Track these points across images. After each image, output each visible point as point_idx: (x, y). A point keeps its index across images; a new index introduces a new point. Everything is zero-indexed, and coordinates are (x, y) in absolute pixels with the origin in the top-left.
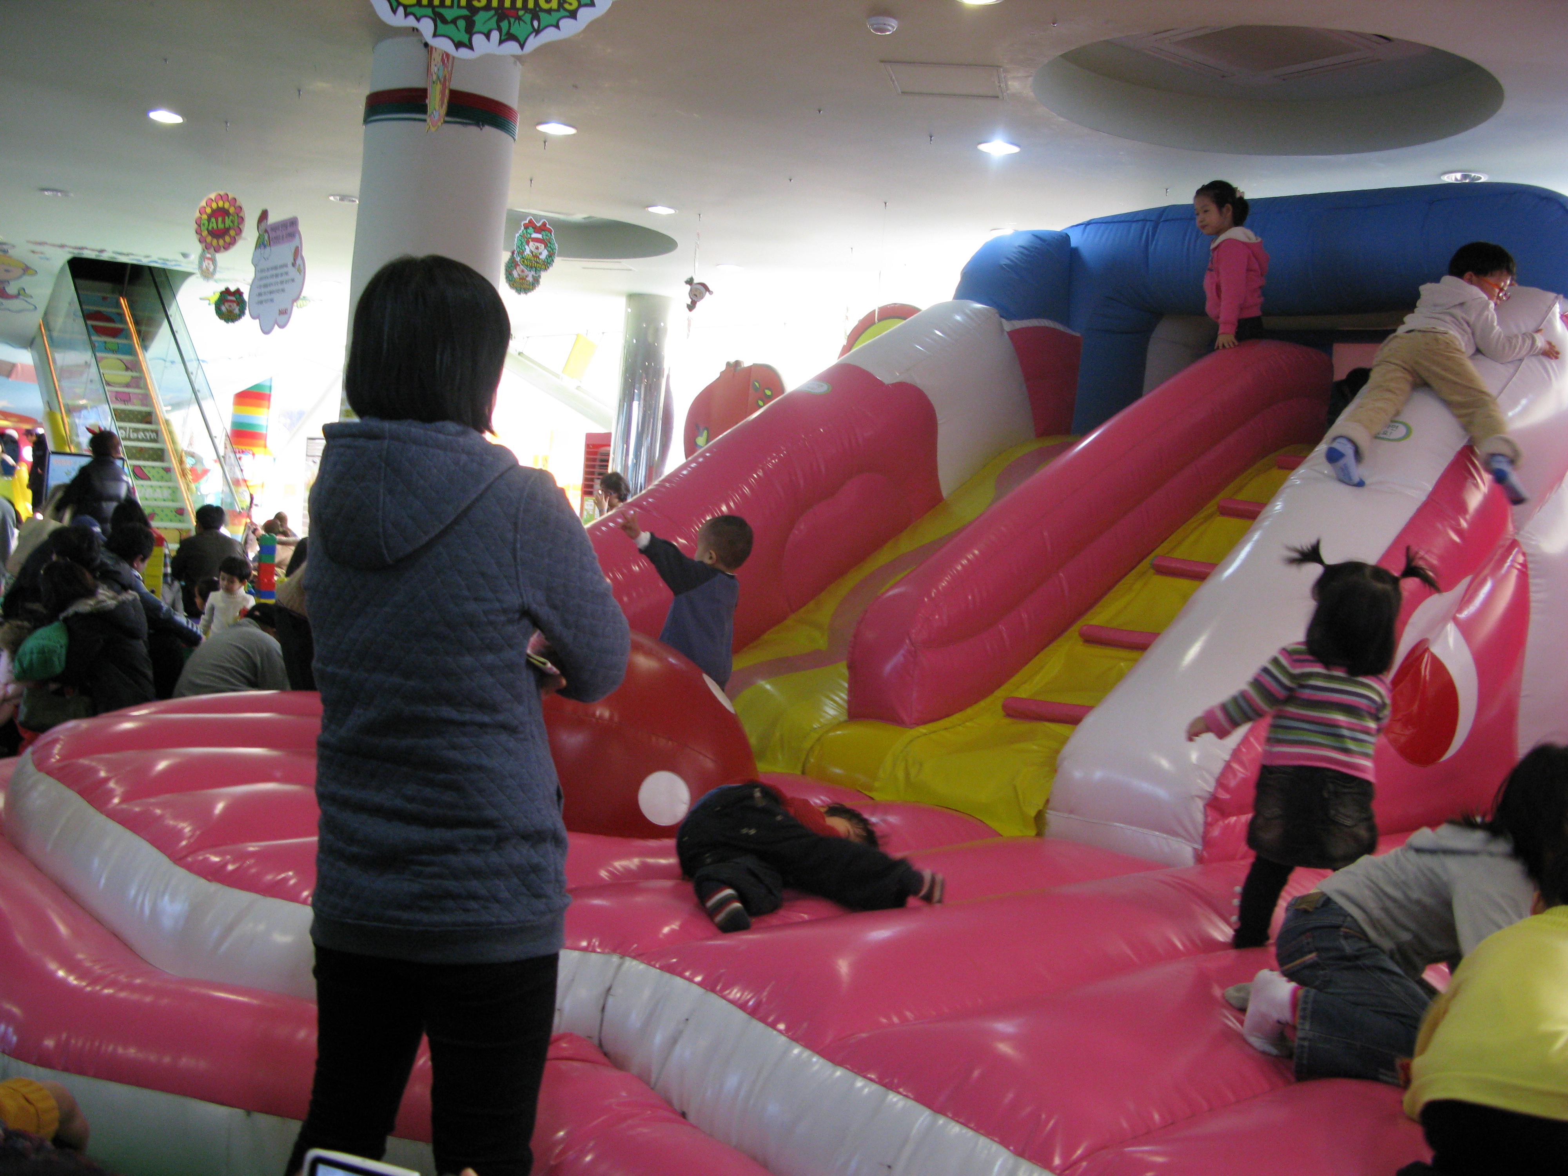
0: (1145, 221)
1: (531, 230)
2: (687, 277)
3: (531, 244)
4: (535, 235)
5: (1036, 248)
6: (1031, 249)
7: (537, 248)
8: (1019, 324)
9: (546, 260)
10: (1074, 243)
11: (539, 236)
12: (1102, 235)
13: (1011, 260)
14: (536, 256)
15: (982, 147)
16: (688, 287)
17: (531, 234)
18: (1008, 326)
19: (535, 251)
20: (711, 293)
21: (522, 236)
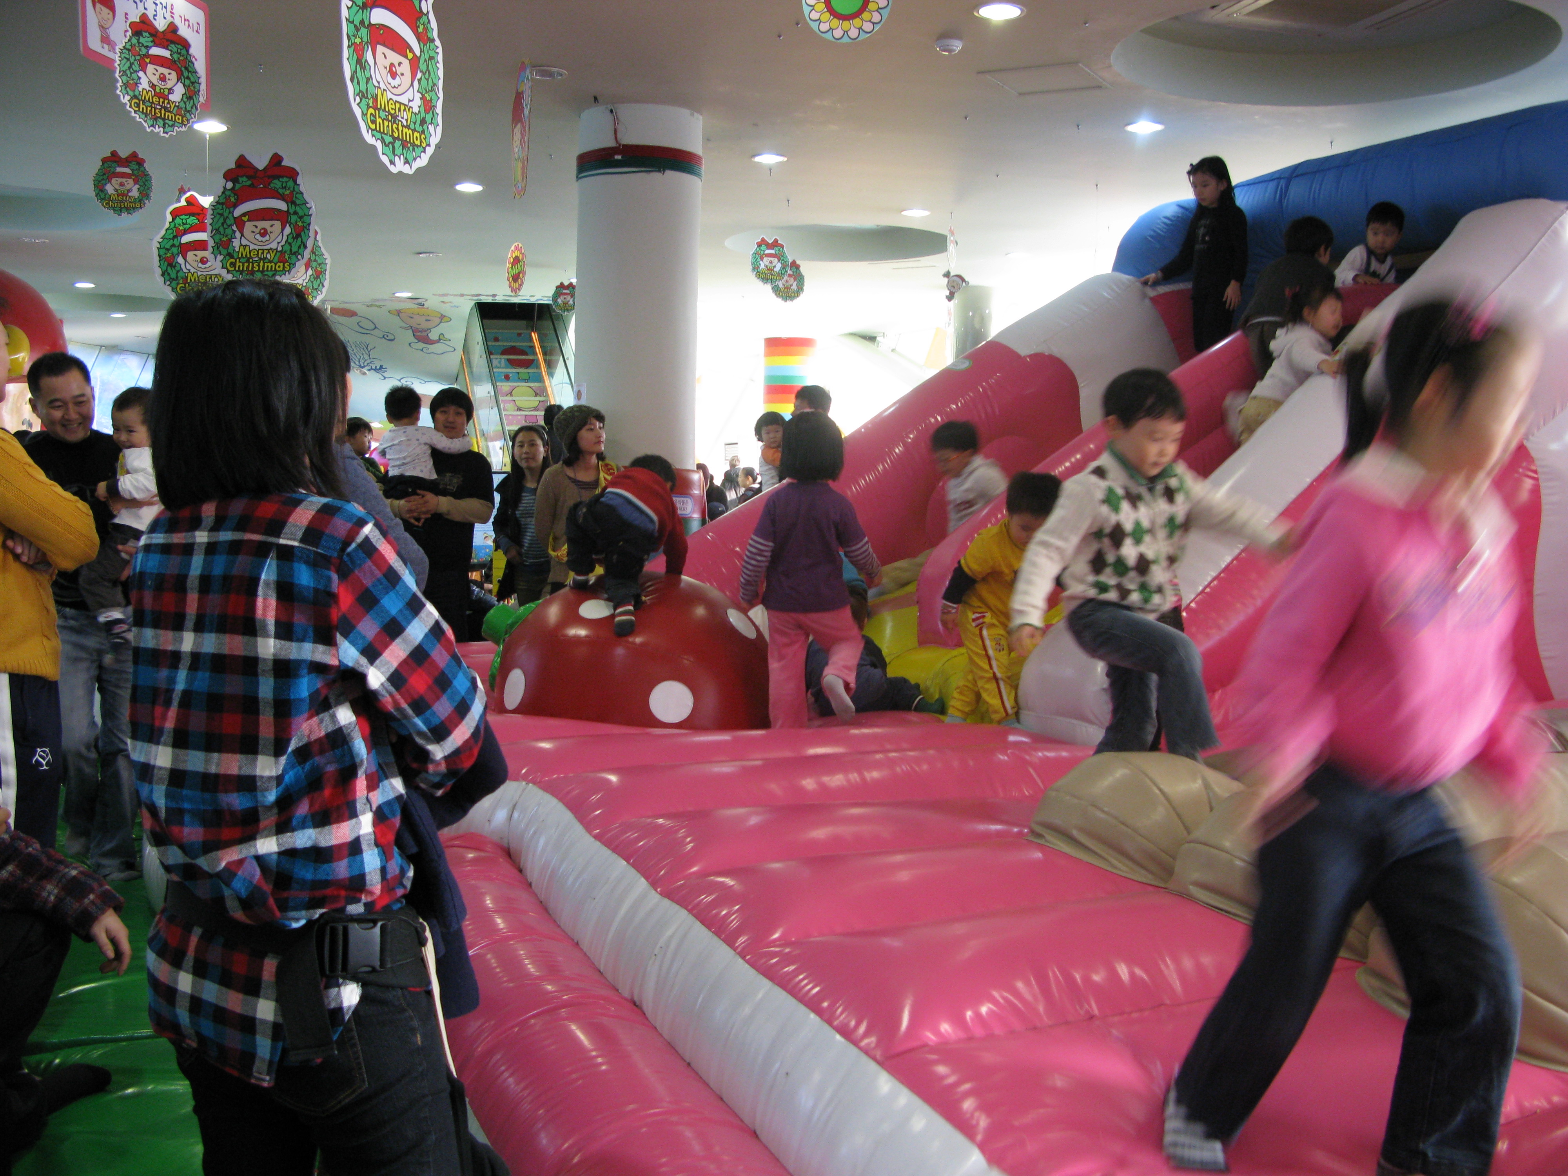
0: (1279, 178)
1: (763, 247)
2: (944, 271)
3: (765, 259)
4: (768, 252)
5: (1178, 217)
6: (1173, 219)
7: (771, 262)
8: (1162, 289)
11: (772, 252)
13: (1155, 231)
14: (770, 269)
15: (1130, 128)
16: (946, 280)
17: (764, 251)
19: (769, 265)
20: (967, 283)
21: (756, 253)
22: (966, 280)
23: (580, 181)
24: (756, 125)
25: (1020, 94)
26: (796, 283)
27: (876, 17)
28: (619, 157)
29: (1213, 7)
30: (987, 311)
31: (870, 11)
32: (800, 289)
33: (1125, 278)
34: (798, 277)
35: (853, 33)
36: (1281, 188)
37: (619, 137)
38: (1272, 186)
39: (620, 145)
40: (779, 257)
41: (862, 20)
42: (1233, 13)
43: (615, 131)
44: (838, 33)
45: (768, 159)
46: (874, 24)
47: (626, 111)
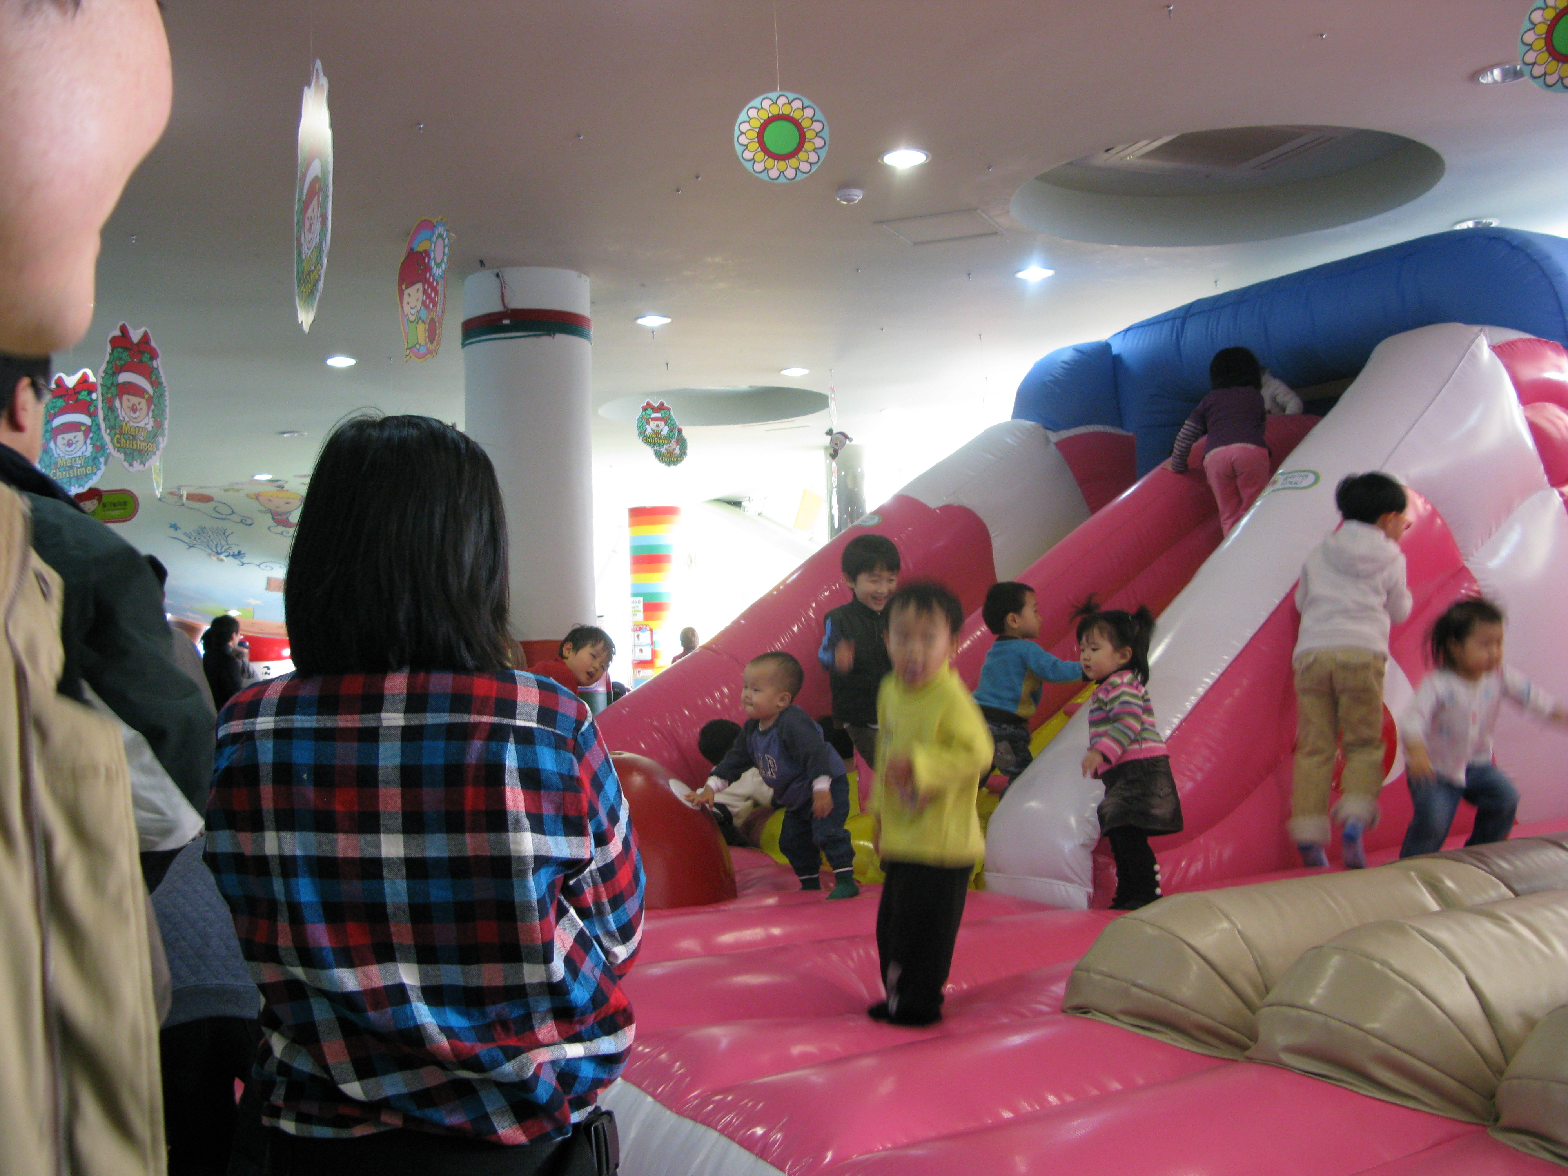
0: (1174, 319)
1: (649, 411)
2: (826, 429)
3: (652, 423)
4: (654, 415)
5: (1076, 361)
6: (1071, 363)
7: (658, 426)
8: (1065, 434)
9: (668, 435)
10: (1115, 350)
11: (658, 415)
12: (1139, 339)
13: (1053, 376)
14: (658, 433)
15: (1020, 275)
16: (829, 438)
17: (650, 415)
18: (1054, 437)
19: (656, 429)
20: (851, 440)
21: (642, 418)
22: (850, 437)
23: (466, 348)
24: (643, 285)
25: (915, 244)
26: (678, 447)
27: (813, 158)
28: (506, 322)
29: (1107, 151)
30: (859, 470)
31: (807, 151)
32: (683, 453)
33: (1028, 424)
34: (682, 442)
35: (790, 173)
36: (1177, 328)
37: (506, 301)
38: (1167, 326)
39: (508, 309)
40: (666, 420)
41: (799, 160)
42: (1126, 157)
43: (502, 294)
44: (774, 173)
45: (652, 321)
46: (811, 164)
47: (512, 275)
